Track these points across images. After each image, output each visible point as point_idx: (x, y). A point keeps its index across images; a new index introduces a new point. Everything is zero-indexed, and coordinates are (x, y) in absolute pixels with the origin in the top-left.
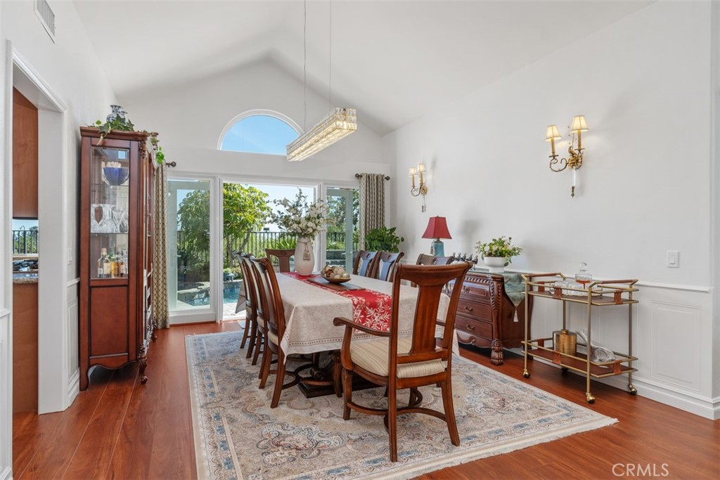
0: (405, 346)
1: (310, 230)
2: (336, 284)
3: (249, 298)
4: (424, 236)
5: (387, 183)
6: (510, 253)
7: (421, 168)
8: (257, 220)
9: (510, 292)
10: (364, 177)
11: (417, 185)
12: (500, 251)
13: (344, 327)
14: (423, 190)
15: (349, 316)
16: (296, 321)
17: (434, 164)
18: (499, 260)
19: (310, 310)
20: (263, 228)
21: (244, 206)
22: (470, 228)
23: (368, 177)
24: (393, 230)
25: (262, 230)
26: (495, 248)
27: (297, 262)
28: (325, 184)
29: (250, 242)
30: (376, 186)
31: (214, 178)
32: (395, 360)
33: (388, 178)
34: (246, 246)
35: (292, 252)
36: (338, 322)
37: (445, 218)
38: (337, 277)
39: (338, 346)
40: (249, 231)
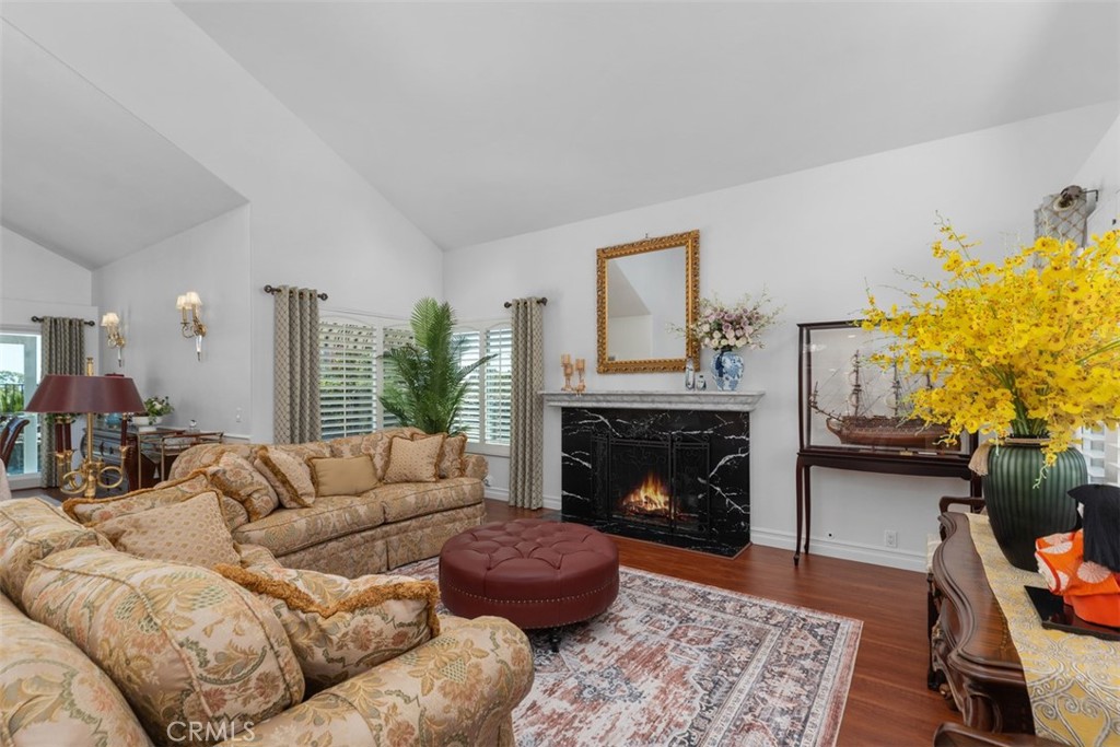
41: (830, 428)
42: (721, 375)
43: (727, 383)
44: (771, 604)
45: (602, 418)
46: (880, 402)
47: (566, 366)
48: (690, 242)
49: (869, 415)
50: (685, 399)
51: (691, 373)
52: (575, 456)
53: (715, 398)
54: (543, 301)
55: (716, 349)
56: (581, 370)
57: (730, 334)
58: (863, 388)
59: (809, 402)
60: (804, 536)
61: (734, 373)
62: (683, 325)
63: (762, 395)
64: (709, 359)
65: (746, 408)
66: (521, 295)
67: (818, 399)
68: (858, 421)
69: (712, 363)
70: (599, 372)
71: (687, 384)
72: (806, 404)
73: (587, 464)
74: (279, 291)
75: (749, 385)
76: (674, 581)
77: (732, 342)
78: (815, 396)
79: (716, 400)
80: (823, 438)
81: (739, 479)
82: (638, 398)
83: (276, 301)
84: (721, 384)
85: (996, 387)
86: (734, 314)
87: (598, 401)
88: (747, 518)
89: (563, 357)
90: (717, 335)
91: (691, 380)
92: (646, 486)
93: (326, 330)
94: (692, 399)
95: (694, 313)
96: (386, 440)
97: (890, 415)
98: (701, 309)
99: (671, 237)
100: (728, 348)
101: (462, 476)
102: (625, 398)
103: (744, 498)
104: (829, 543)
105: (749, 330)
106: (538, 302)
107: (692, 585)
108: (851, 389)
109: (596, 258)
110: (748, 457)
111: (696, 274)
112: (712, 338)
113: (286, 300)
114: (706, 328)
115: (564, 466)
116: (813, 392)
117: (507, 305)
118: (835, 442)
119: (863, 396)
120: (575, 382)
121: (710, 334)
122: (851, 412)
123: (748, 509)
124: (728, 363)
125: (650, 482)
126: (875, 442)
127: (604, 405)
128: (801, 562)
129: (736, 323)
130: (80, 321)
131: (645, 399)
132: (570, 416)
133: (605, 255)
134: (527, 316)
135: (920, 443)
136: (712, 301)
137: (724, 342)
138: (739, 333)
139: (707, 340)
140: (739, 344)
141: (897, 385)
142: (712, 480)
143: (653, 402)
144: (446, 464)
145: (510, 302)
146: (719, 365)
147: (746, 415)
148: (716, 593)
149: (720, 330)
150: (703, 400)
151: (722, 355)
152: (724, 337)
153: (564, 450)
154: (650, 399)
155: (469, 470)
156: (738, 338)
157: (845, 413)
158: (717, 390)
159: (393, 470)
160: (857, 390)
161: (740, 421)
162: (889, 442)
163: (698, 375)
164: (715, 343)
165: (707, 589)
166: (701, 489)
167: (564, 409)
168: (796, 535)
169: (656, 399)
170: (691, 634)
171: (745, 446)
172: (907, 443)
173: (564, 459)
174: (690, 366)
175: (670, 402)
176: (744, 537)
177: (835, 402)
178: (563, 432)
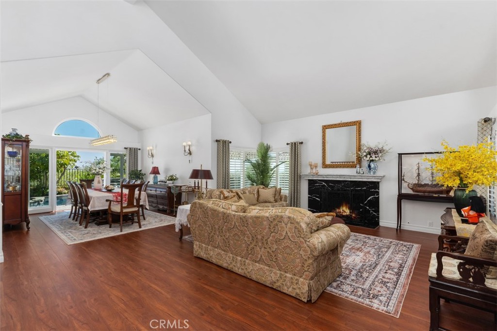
0: (125, 205)
1: (101, 173)
2: (110, 191)
3: (73, 198)
4: (150, 173)
5: (139, 152)
6: (175, 180)
7: (151, 148)
8: (71, 162)
9: (173, 191)
10: (128, 149)
11: (150, 154)
12: (172, 179)
13: (109, 202)
14: (152, 156)
15: (111, 199)
16: (94, 201)
17: (156, 147)
18: (171, 182)
19: (98, 198)
20: (74, 167)
21: (63, 156)
22: (167, 170)
23: (130, 149)
24: (140, 171)
25: (74, 168)
26: (170, 178)
27: (95, 184)
28: (109, 151)
29: (65, 174)
30: (134, 152)
31: (52, 148)
32: (122, 208)
33: (140, 149)
34: (63, 177)
35: (93, 180)
36: (107, 201)
37: (157, 168)
38: (110, 189)
39: (107, 208)
40: (65, 168)
41: (409, 187)
42: (370, 169)
43: (372, 172)
44: (391, 240)
45: (324, 183)
46: (426, 179)
47: (311, 165)
48: (358, 124)
49: (423, 183)
50: (356, 177)
51: (359, 168)
52: (313, 196)
53: (367, 177)
54: (302, 143)
55: (368, 161)
56: (316, 167)
57: (374, 156)
58: (421, 174)
59: (401, 178)
60: (399, 223)
61: (375, 168)
62: (355, 152)
63: (384, 176)
64: (365, 164)
65: (379, 180)
66: (293, 141)
67: (405, 178)
68: (419, 185)
69: (367, 165)
70: (323, 168)
71: (357, 172)
72: (401, 179)
73: (318, 199)
74: (219, 141)
75: (380, 173)
76: (357, 234)
77: (374, 158)
78: (404, 177)
79: (368, 177)
80: (406, 190)
81: (375, 204)
82: (339, 177)
83: (218, 144)
84: (370, 172)
85: (456, 176)
86: (375, 149)
87: (324, 177)
88: (378, 218)
89: (309, 162)
90: (369, 156)
91: (358, 171)
92: (343, 206)
93: (232, 153)
94: (359, 177)
95: (359, 149)
96: (257, 189)
97: (430, 183)
98: (362, 147)
99: (351, 122)
100: (372, 161)
101: (281, 201)
102: (334, 177)
103: (377, 211)
104: (409, 225)
105: (380, 155)
106: (300, 143)
107: (364, 235)
108: (416, 175)
109: (322, 128)
110: (379, 197)
111: (360, 135)
112: (367, 157)
113: (222, 144)
114: (365, 154)
115: (309, 199)
116: (403, 175)
117: (288, 144)
118: (411, 192)
119: (420, 177)
120: (314, 171)
121: (366, 156)
122: (417, 182)
123: (379, 214)
124: (372, 165)
125: (344, 205)
126: (424, 192)
127: (326, 179)
128: (398, 231)
129: (376, 152)
130: (137, 148)
131: (341, 177)
132: (311, 183)
133: (325, 128)
134: (295, 148)
135: (441, 192)
136: (366, 144)
137: (371, 159)
138: (376, 156)
139: (365, 158)
140: (377, 159)
141: (432, 174)
142: (366, 204)
143: (344, 178)
144: (276, 197)
145: (289, 143)
146: (369, 166)
147: (378, 183)
148: (372, 237)
149: (370, 155)
150: (363, 177)
151: (370, 163)
152: (371, 157)
153: (309, 194)
154: (343, 177)
155: (283, 199)
156: (376, 157)
157: (414, 183)
158: (368, 174)
159: (261, 199)
160: (419, 175)
161: (375, 185)
162: (430, 192)
163: (361, 169)
164: (368, 159)
165: (369, 236)
166: (362, 207)
167: (309, 180)
168: (397, 223)
169: (346, 177)
170: (368, 245)
171: (378, 193)
172: (436, 192)
173: (309, 197)
174: (358, 166)
175: (351, 178)
176: (377, 223)
177: (411, 178)
178: (309, 188)
